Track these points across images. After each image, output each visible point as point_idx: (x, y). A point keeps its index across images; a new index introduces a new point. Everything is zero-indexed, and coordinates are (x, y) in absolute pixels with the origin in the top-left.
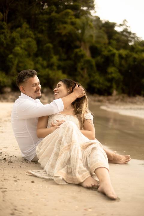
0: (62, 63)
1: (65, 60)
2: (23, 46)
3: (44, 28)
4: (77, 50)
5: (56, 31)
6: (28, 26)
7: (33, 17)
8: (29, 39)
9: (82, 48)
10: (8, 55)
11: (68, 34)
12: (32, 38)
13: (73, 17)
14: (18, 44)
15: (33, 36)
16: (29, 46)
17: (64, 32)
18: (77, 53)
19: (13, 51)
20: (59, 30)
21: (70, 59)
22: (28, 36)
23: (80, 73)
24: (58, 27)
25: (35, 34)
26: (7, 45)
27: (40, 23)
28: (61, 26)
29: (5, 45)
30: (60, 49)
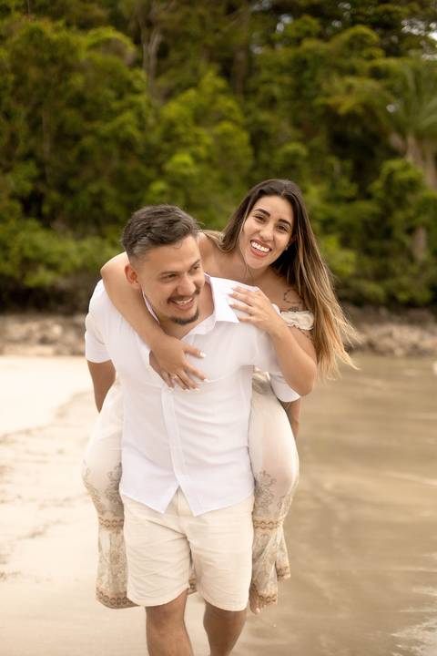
0: (339, 212)
1: (350, 200)
2: (202, 151)
3: (276, 91)
4: (395, 164)
5: (320, 101)
6: (221, 83)
7: (241, 56)
8: (227, 126)
9: (410, 159)
10: (149, 182)
11: (360, 110)
12: (235, 122)
13: (379, 52)
14: (186, 145)
15: (238, 116)
16: (225, 150)
17: (346, 104)
18: (392, 173)
19: (169, 167)
20: (328, 95)
21: (368, 196)
22: (222, 118)
23: (403, 245)
24: (325, 87)
25: (247, 113)
26: (148, 146)
27: (265, 75)
28: (338, 83)
29: (141, 150)
30: (334, 162)
